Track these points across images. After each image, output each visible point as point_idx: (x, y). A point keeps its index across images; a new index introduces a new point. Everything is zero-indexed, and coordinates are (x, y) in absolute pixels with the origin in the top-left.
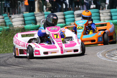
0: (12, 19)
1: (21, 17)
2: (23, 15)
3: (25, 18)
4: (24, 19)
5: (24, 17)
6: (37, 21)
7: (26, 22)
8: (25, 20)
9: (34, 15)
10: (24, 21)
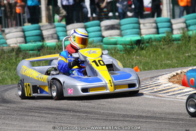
0: (6, 34)
1: (20, 31)
2: (23, 29)
3: (26, 33)
4: (24, 35)
5: (23, 31)
6: (44, 37)
7: (27, 38)
8: (26, 35)
9: (39, 28)
10: (25, 37)
